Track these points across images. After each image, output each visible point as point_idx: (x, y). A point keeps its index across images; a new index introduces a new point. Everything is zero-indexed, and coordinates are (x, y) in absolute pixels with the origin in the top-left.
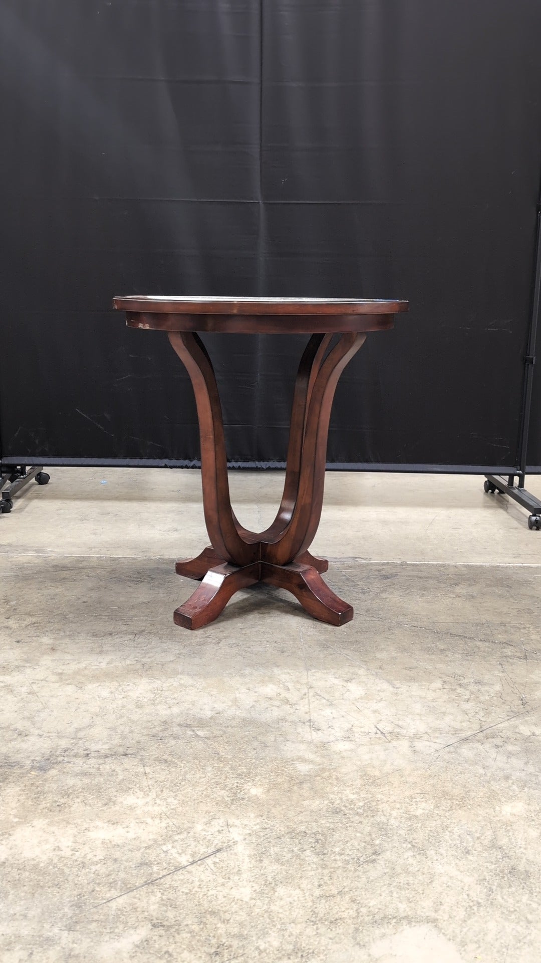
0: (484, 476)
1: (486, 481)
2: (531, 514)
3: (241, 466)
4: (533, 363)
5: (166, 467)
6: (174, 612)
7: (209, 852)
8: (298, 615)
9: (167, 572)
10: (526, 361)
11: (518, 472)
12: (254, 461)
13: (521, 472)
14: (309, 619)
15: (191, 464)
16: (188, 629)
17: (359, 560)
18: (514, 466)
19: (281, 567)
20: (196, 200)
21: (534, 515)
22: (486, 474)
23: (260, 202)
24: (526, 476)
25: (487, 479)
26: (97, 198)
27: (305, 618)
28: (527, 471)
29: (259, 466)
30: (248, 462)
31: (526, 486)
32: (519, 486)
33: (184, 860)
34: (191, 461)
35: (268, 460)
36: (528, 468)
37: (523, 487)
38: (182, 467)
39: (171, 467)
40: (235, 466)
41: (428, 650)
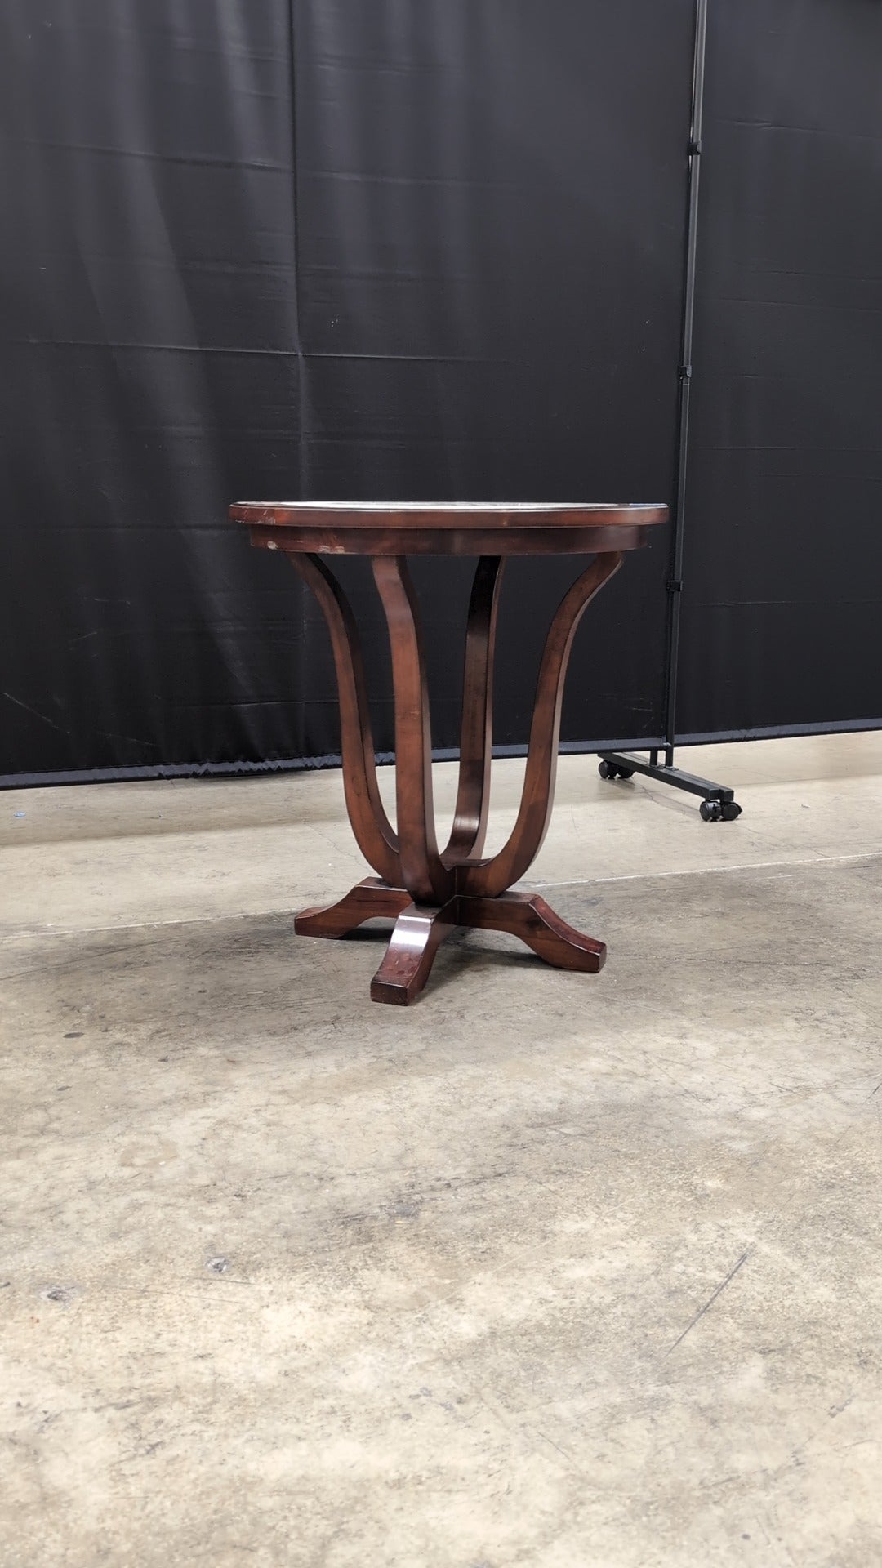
0: (596, 755)
1: (601, 763)
2: (703, 800)
3: (282, 767)
4: (679, 588)
5: (160, 777)
6: (372, 984)
7: (735, 1261)
8: (530, 967)
9: (280, 934)
10: (671, 588)
11: (665, 744)
12: (301, 757)
13: (669, 744)
14: (550, 969)
15: (201, 770)
16: (401, 1005)
17: (533, 886)
18: (659, 736)
19: (494, 900)
20: (198, 348)
21: (708, 801)
22: (600, 753)
23: (299, 354)
24: (676, 749)
25: (602, 760)
26: (34, 341)
27: (542, 969)
28: (675, 742)
29: (310, 765)
30: (291, 759)
31: (677, 763)
32: (666, 765)
33: (716, 1276)
34: (201, 764)
35: (323, 754)
36: (677, 738)
37: (671, 765)
38: (186, 776)
39: (169, 778)
40: (272, 768)
41: (738, 985)
